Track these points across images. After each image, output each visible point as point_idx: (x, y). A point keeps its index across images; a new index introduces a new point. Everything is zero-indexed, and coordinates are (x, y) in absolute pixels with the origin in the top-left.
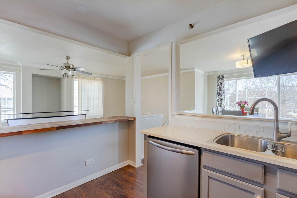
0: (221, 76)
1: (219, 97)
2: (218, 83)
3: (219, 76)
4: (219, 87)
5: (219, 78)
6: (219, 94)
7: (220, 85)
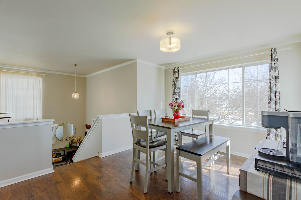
0: (175, 69)
1: (174, 96)
2: (173, 78)
3: (174, 69)
4: (174, 84)
5: (174, 72)
6: (174, 93)
7: (175, 81)
